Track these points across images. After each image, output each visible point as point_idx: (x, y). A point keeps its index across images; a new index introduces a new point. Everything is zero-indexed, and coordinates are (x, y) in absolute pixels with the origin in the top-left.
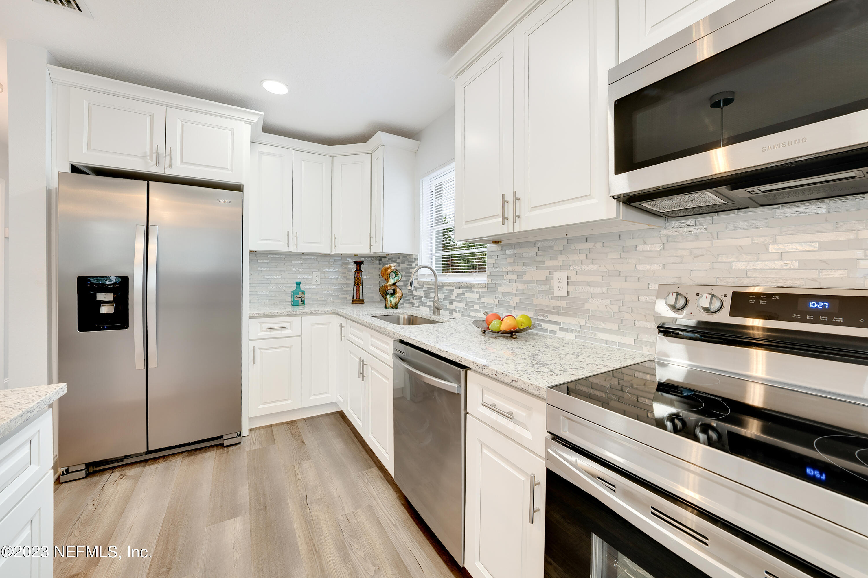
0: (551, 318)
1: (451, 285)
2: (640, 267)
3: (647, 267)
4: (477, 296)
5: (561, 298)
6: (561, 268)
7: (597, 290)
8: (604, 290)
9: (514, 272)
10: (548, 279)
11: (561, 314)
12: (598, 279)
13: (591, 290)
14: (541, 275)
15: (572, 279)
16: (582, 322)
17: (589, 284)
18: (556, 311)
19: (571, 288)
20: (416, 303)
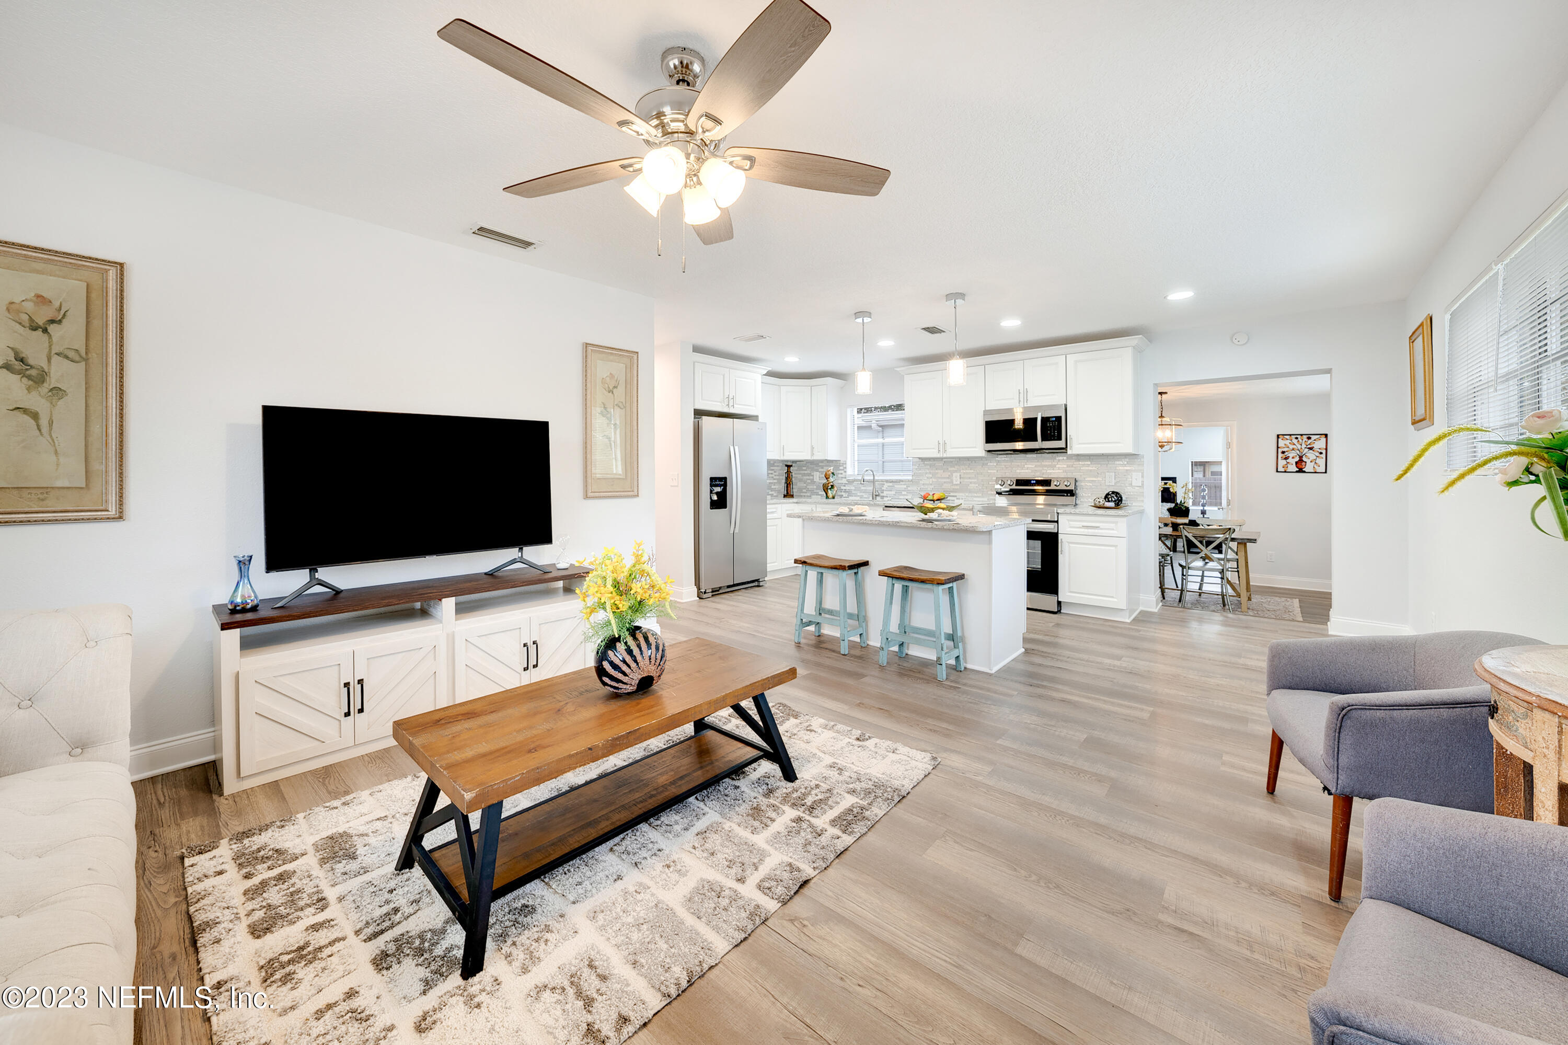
0: (952, 494)
1: (882, 481)
2: (989, 471)
3: (991, 471)
4: (905, 486)
5: (956, 485)
6: (956, 471)
7: (973, 480)
8: (976, 480)
9: (930, 473)
10: (950, 477)
11: (956, 492)
12: (974, 476)
13: (971, 481)
14: (947, 474)
15: (962, 476)
16: (967, 494)
17: (970, 478)
18: (955, 491)
19: (962, 480)
20: (845, 495)
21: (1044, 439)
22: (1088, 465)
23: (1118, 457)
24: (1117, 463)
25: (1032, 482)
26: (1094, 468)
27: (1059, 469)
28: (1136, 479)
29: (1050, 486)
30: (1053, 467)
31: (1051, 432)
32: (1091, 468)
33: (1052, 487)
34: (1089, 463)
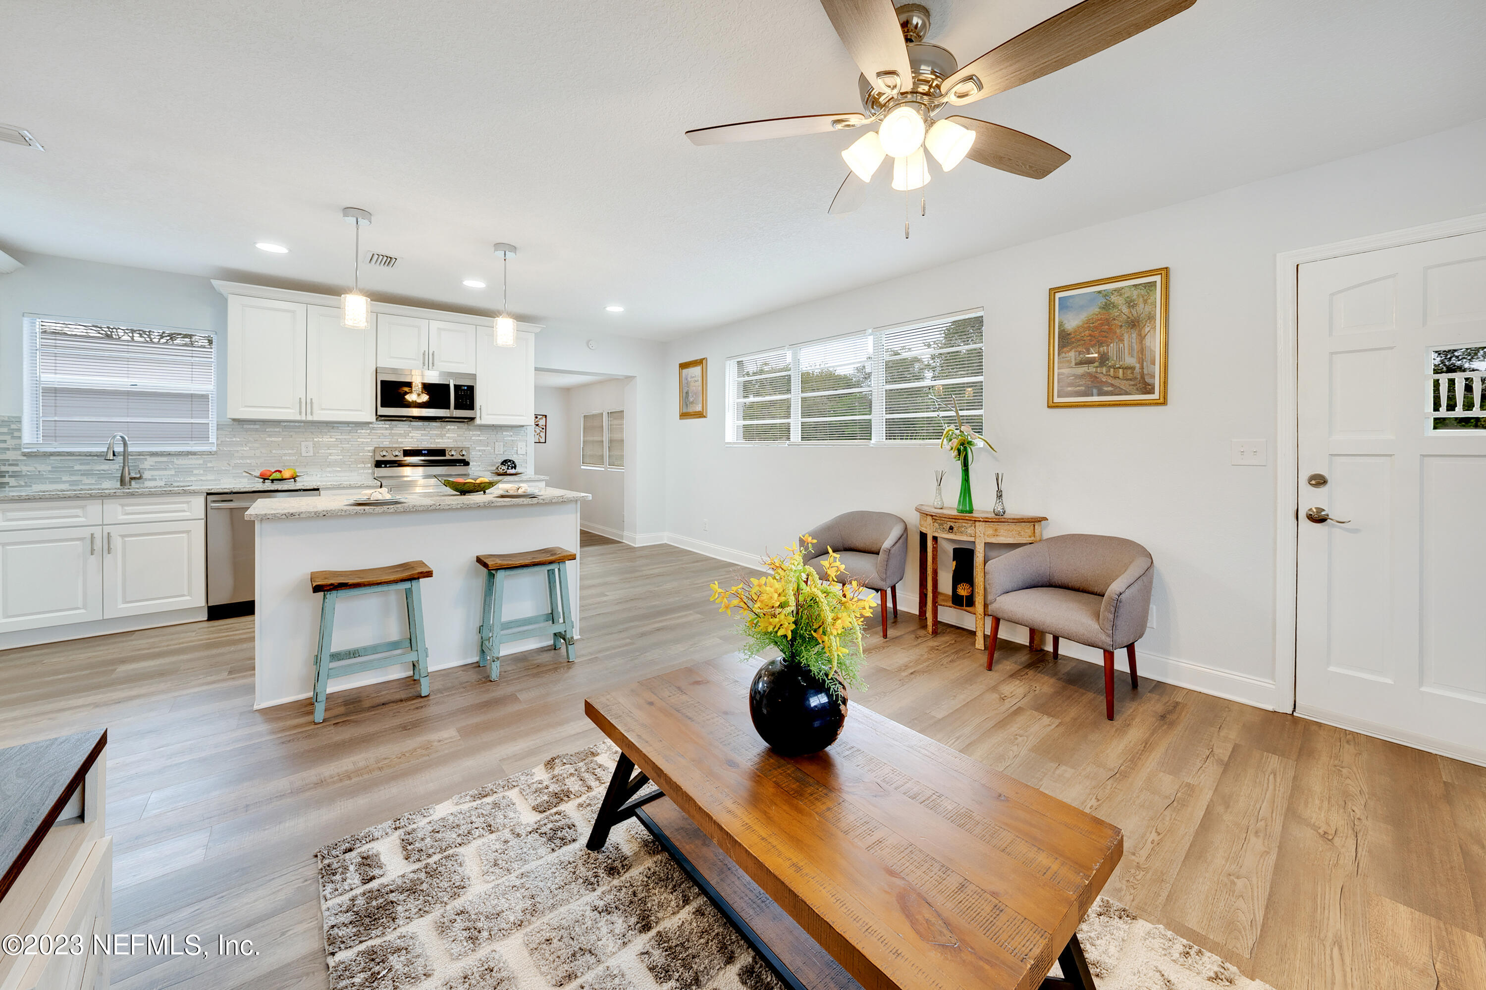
21: (456, 408)
22: (479, 436)
23: (506, 428)
24: (504, 433)
25: (423, 452)
26: (484, 438)
27: (448, 438)
28: (521, 448)
29: (445, 456)
30: (442, 436)
31: (462, 401)
32: (481, 438)
33: (448, 457)
34: (479, 433)
